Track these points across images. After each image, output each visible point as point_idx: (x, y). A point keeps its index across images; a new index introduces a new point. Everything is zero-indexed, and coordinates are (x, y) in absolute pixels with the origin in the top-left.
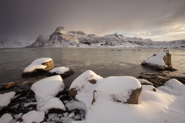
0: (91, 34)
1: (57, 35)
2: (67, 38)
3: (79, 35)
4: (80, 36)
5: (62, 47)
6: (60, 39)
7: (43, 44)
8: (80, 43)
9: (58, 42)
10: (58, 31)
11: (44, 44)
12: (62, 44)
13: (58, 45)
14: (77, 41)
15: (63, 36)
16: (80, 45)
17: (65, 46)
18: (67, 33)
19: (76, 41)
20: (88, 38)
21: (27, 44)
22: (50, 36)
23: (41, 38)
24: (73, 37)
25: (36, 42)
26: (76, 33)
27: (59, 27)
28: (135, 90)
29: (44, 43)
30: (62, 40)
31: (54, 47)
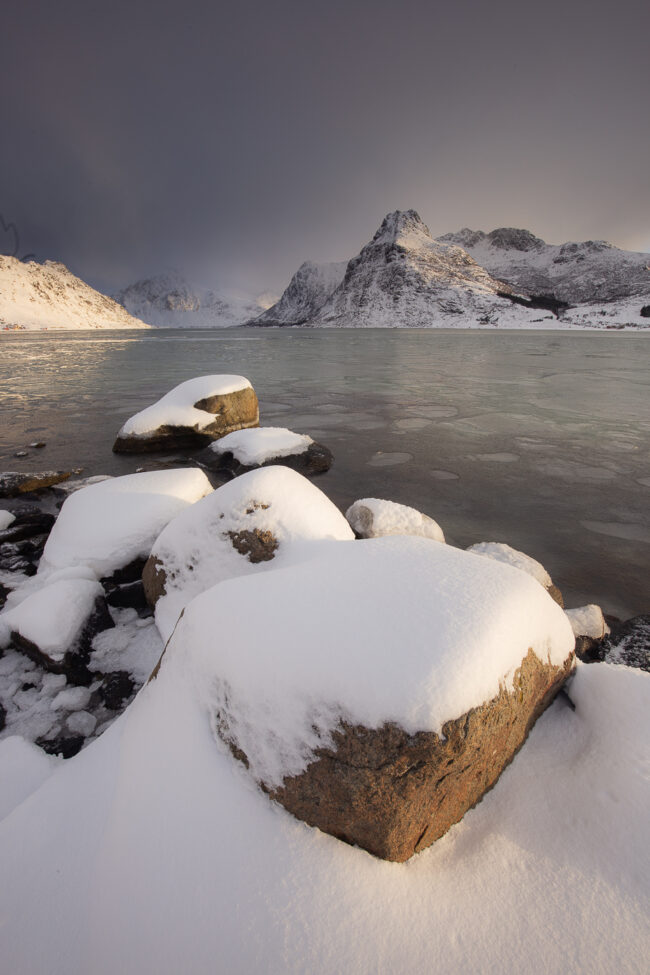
0: (580, 240)
1: (382, 261)
2: (432, 274)
3: (502, 251)
4: (506, 258)
5: (398, 324)
6: (395, 281)
7: (315, 311)
8: (500, 301)
9: (384, 295)
10: (387, 234)
11: (318, 310)
12: (402, 306)
13: (380, 315)
14: (485, 291)
15: (413, 264)
16: (497, 314)
17: (414, 319)
18: (432, 247)
19: (476, 291)
20: (554, 272)
21: (249, 308)
22: (346, 267)
23: (306, 278)
24: (467, 263)
25: (286, 299)
26: (485, 243)
27: (393, 211)
28: (361, 728)
29: (317, 302)
30: (405, 289)
31: (361, 323)
